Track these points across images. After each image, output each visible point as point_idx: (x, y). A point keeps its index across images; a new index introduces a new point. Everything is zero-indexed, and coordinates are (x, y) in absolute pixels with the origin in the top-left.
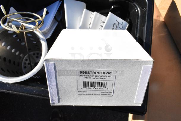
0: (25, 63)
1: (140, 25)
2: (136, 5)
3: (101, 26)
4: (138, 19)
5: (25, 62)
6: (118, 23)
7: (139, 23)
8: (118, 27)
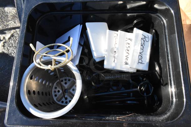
0: (55, 92)
1: (168, 35)
2: (160, 16)
3: (127, 44)
4: (165, 30)
5: (55, 90)
6: (144, 37)
7: (167, 34)
8: (145, 41)
